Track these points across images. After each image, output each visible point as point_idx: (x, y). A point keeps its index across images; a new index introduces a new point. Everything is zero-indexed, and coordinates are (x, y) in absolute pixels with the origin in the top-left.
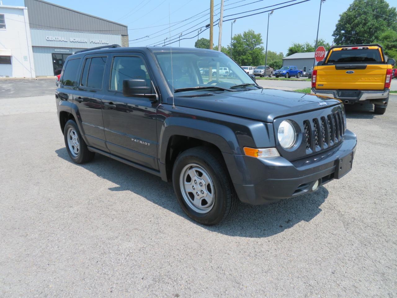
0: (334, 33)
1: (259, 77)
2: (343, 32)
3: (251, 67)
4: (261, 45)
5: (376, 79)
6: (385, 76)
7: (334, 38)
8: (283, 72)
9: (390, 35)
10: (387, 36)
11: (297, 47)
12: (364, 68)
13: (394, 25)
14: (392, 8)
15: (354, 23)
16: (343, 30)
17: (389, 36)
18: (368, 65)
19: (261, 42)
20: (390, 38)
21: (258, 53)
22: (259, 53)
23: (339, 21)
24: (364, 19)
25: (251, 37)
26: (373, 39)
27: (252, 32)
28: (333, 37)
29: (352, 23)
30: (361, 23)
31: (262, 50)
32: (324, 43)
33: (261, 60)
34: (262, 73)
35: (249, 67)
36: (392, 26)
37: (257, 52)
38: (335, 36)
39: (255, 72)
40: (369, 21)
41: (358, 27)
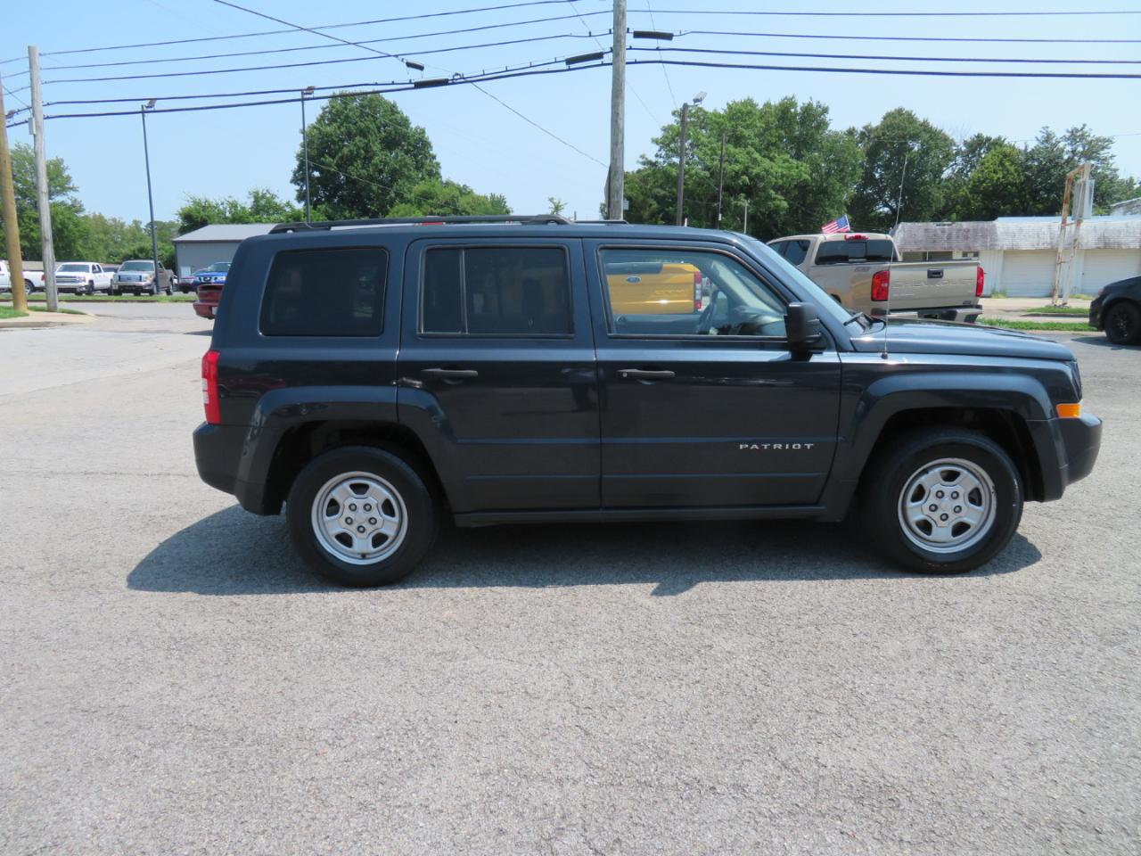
0: (295, 175)
1: (132, 294)
2: (316, 174)
3: (95, 264)
4: (71, 194)
5: (678, 293)
6: (692, 286)
7: (298, 188)
8: (219, 279)
9: (432, 190)
10: (425, 192)
11: (204, 208)
12: (657, 270)
13: (429, 168)
14: (416, 129)
15: (340, 154)
16: (316, 169)
17: (431, 193)
18: (666, 265)
19: (71, 185)
20: (432, 198)
21: (66, 220)
22: (70, 219)
23: (303, 146)
24: (363, 146)
25: (28, 167)
26: (391, 198)
27: (30, 151)
28: (293, 185)
29: (337, 154)
30: (358, 156)
31: (77, 212)
32: (277, 200)
33: (80, 242)
34: (143, 283)
35: (90, 264)
36: (426, 170)
37: (61, 217)
38: (298, 184)
39: (120, 280)
40: (375, 154)
41: (352, 165)
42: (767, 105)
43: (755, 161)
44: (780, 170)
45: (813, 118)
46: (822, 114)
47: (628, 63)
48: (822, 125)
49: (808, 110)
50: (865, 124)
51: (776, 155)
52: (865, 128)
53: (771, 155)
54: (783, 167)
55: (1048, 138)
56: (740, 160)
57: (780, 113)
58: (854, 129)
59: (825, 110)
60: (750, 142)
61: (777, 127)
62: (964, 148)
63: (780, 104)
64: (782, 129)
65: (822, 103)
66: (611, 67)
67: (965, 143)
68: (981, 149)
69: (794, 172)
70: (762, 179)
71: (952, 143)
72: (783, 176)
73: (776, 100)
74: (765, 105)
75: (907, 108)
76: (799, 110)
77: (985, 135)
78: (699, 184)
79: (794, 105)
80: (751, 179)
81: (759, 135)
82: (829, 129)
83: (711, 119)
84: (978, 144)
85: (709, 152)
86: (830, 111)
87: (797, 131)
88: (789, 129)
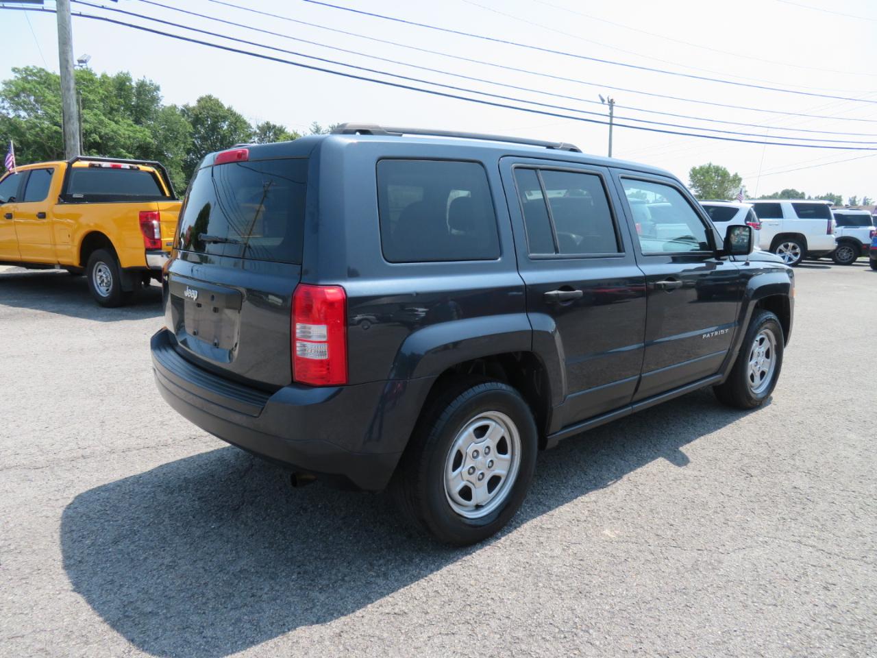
42: (104, 76)
43: (101, 122)
44: (127, 132)
45: (146, 92)
46: (155, 90)
47: (73, 14)
48: (155, 100)
49: (142, 85)
50: (185, 103)
51: (120, 119)
52: (185, 106)
53: (116, 119)
54: (128, 130)
55: (318, 130)
56: (89, 120)
57: (118, 85)
58: (175, 106)
59: (157, 89)
60: (95, 105)
61: (116, 96)
62: (258, 131)
63: (117, 78)
64: (121, 98)
65: (154, 82)
66: (55, 14)
67: (258, 127)
68: (270, 132)
69: (139, 135)
70: (111, 139)
71: (249, 126)
72: (129, 137)
73: (112, 74)
74: (103, 76)
75: (215, 96)
76: (134, 84)
77: (272, 123)
78: (50, 138)
79: (130, 80)
80: (101, 137)
81: (102, 100)
82: (161, 103)
83: (55, 81)
84: (267, 129)
85: (58, 110)
86: (161, 88)
87: (134, 101)
88: (127, 98)
